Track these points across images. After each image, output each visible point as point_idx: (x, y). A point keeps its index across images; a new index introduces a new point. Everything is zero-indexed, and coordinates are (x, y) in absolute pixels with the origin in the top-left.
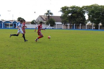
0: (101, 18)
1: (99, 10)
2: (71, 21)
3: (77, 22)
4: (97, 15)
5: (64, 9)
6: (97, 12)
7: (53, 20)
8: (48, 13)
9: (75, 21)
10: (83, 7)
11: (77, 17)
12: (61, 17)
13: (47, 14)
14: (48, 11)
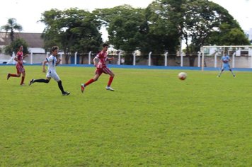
0: (138, 37)
1: (134, 19)
2: (67, 44)
3: (82, 47)
4: (130, 31)
5: (50, 17)
6: (129, 24)
7: (23, 42)
8: (9, 25)
9: (76, 45)
10: (96, 12)
11: (83, 36)
12: (43, 36)
13: (7, 28)
14: (10, 21)
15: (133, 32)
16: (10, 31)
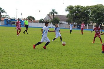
0: (102, 18)
1: (101, 10)
2: (75, 20)
3: (80, 21)
4: (99, 15)
6: (98, 12)
7: (58, 19)
9: (78, 21)
11: (80, 17)
13: (52, 13)
14: (53, 10)
15: (100, 16)
16: (53, 14)
